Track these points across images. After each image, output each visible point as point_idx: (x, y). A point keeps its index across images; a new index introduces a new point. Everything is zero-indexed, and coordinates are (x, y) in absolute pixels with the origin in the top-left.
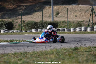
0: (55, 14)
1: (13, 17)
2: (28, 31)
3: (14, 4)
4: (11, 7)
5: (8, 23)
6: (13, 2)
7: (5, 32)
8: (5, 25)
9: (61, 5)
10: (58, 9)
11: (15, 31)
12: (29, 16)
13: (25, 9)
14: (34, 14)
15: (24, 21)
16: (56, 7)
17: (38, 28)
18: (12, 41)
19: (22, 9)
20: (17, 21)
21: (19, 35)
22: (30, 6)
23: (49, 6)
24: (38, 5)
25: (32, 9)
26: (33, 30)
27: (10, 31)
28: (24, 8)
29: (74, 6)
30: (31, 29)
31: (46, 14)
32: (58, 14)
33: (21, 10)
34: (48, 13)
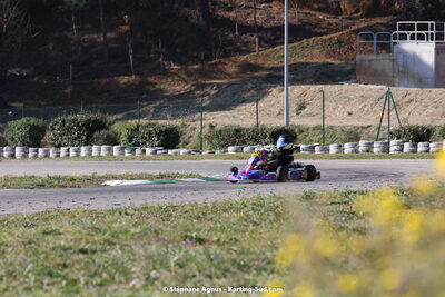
0: (293, 108)
1: (184, 115)
2: (217, 152)
3: (186, 83)
4: (178, 88)
5: (166, 130)
6: (184, 76)
7: (155, 152)
8: (158, 135)
9: (311, 83)
10: (304, 93)
11: (182, 151)
12: (227, 113)
13: (217, 95)
14: (238, 108)
15: (212, 127)
16: (297, 90)
17: (244, 143)
18: (162, 176)
19: (206, 94)
20: (193, 124)
21: (179, 161)
22: (229, 85)
23: (279, 87)
24: (249, 85)
25: (234, 94)
26: (230, 149)
27: (170, 152)
28: (213, 92)
29: (346, 86)
30: (224, 146)
31: (272, 109)
32: (302, 107)
33: (206, 98)
34: (276, 105)
